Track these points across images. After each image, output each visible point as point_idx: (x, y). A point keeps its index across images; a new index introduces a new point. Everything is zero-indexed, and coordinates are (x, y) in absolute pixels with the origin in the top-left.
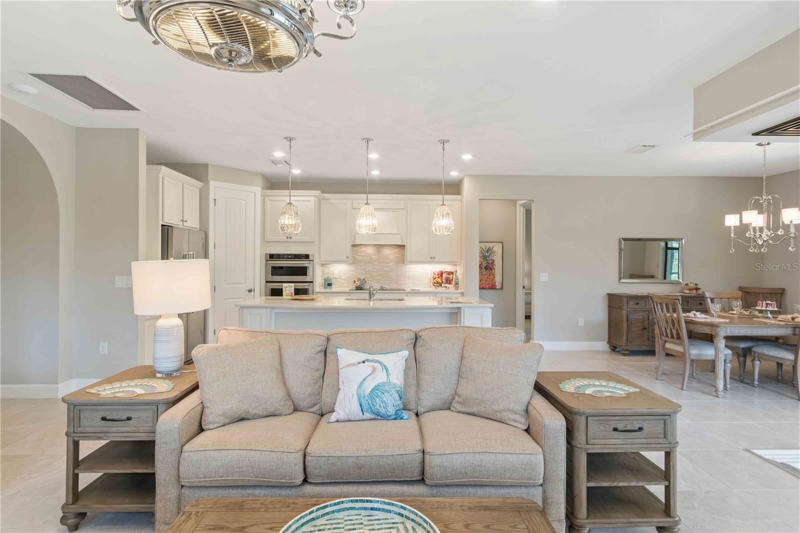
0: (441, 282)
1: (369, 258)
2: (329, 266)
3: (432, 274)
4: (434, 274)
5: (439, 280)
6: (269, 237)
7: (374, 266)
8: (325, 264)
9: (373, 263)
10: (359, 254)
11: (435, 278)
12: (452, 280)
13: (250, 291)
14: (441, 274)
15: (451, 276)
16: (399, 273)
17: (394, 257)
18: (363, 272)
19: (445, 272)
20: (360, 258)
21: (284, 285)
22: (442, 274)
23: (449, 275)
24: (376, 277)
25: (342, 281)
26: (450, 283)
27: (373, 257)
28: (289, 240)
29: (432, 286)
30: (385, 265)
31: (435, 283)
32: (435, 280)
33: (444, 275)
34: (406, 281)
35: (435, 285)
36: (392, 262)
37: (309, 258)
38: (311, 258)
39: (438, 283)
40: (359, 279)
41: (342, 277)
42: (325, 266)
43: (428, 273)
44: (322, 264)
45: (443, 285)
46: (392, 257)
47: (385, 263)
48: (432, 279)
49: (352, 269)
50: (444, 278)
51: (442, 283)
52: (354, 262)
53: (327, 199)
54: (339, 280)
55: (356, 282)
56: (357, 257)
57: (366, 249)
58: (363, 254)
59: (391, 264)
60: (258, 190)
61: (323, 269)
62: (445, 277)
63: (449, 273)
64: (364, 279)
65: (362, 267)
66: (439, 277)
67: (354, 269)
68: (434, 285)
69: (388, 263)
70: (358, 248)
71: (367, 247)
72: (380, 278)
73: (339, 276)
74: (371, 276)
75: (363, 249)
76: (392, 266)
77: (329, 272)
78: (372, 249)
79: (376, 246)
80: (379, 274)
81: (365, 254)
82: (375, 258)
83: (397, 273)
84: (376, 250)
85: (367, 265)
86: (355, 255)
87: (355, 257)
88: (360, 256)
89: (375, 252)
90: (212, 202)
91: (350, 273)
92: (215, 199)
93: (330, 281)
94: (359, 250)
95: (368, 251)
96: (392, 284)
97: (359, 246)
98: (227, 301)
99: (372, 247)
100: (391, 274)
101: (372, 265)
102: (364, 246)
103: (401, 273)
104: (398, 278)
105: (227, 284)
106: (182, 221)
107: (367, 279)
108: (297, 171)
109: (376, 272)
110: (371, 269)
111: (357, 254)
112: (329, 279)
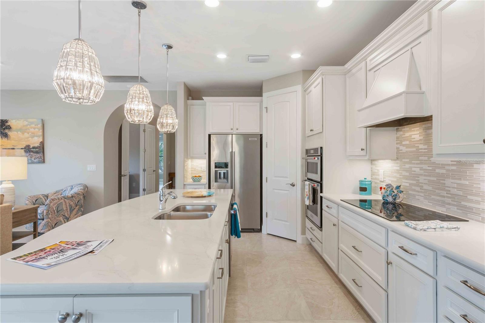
1: (414, 149)
6: (307, 133)
7: (422, 163)
8: (373, 160)
9: (421, 158)
10: (404, 143)
13: (293, 185)
16: (463, 182)
18: (407, 174)
20: (404, 149)
24: (425, 187)
27: (421, 146)
37: (318, 153)
40: (389, 186)
41: (387, 180)
42: (373, 162)
44: (371, 160)
52: (398, 157)
55: (383, 189)
56: (401, 148)
58: (407, 142)
60: (299, 88)
61: (372, 166)
67: (398, 168)
70: (401, 133)
71: (413, 129)
72: (430, 188)
73: (384, 178)
74: (415, 182)
75: (407, 134)
76: (449, 165)
77: (376, 171)
78: (418, 132)
79: (424, 126)
80: (429, 181)
81: (410, 141)
82: (422, 149)
83: (459, 182)
84: (424, 133)
85: (413, 162)
86: (399, 145)
87: (399, 148)
88: (404, 145)
89: (422, 138)
90: (264, 110)
91: (395, 175)
92: (267, 108)
93: (365, 184)
94: (403, 136)
95: (413, 137)
96: (449, 204)
97: (403, 130)
98: (276, 191)
99: (418, 128)
100: (449, 182)
101: (419, 162)
102: (408, 129)
103: (467, 183)
104: (461, 193)
105: (275, 177)
106: (232, 129)
107: (413, 187)
108: (296, 56)
109: (425, 175)
110: (417, 170)
111: (400, 144)
112: (366, 181)
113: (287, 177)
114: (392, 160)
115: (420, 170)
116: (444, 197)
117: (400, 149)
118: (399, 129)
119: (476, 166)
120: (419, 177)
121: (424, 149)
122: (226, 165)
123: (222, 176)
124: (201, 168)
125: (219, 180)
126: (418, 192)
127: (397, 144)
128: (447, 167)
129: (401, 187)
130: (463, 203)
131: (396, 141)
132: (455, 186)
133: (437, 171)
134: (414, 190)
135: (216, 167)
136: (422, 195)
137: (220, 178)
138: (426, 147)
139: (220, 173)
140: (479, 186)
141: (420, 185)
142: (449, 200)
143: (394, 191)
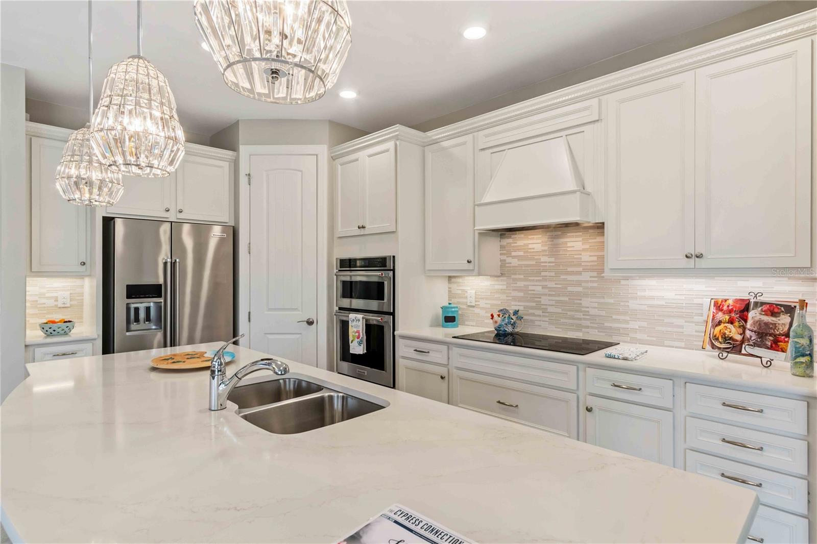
0: (739, 338)
1: (534, 263)
2: (460, 280)
3: (713, 309)
4: (719, 307)
5: (733, 332)
6: (340, 230)
7: (546, 280)
8: (454, 277)
9: (543, 274)
10: (514, 254)
11: (720, 323)
12: (787, 335)
13: (310, 323)
14: (743, 309)
15: (784, 319)
16: (606, 300)
17: (595, 258)
18: (521, 294)
19: (756, 304)
20: (515, 262)
21: (352, 316)
22: (747, 308)
23: (773, 314)
24: (550, 309)
25: (482, 313)
26: (776, 345)
27: (544, 259)
28: (362, 232)
29: (708, 347)
30: (570, 278)
31: (717, 339)
32: (718, 329)
33: (754, 315)
34: (627, 322)
35: (717, 344)
36: (585, 270)
37: (386, 266)
38: (390, 265)
39: (727, 339)
40: (503, 312)
41: (482, 303)
42: (453, 280)
43: (701, 305)
44: (450, 277)
45: (743, 351)
46: (586, 257)
47: (572, 273)
48: (710, 324)
49: (497, 287)
50: (749, 325)
51: (743, 342)
52: (503, 272)
53: (436, 142)
54: (477, 311)
55: (495, 316)
56: (509, 260)
57: (526, 242)
58: (521, 253)
59: (586, 276)
60: (323, 150)
61: (451, 286)
62: (754, 323)
63: (773, 309)
64: (516, 312)
65: (521, 284)
66: (731, 322)
67: (505, 287)
68: (713, 347)
69: (579, 273)
70: (510, 241)
71: (530, 237)
72: (559, 310)
73: (476, 301)
74: (534, 304)
75: (520, 243)
76: (587, 282)
77: (460, 292)
78: (540, 241)
79: (548, 234)
80: (557, 301)
81: (525, 252)
82: (546, 262)
83: (602, 300)
84: (549, 243)
85: (530, 278)
86: (505, 256)
87: (505, 260)
88: (514, 257)
89: (546, 248)
90: (243, 180)
91: (497, 296)
92: (249, 175)
93: (452, 312)
94: (512, 245)
95: (531, 246)
96: (588, 327)
97: (513, 236)
98: (270, 337)
99: (540, 236)
100: (585, 302)
101: (541, 278)
102: (522, 236)
103: (612, 301)
104: (603, 313)
105: (270, 310)
106: (168, 211)
107: (531, 311)
108: (348, 95)
109: (550, 295)
110: (539, 289)
111: (509, 254)
112: (452, 308)
113: (296, 309)
114: (491, 276)
115: (543, 288)
116: (580, 319)
117: (507, 261)
118: (505, 234)
119: (623, 282)
120: (540, 298)
121: (549, 262)
122: (155, 291)
123: (142, 315)
124: (56, 300)
125: (134, 326)
126: (540, 316)
127: (501, 254)
128: (583, 284)
129: (520, 312)
130: (606, 324)
131: (500, 250)
132: (596, 305)
133: (570, 289)
134: (533, 315)
135: (129, 296)
136: (547, 319)
137: (137, 320)
138: (553, 260)
139: (137, 310)
140: (627, 304)
141: (543, 307)
142: (588, 323)
143: (513, 317)
